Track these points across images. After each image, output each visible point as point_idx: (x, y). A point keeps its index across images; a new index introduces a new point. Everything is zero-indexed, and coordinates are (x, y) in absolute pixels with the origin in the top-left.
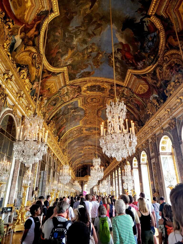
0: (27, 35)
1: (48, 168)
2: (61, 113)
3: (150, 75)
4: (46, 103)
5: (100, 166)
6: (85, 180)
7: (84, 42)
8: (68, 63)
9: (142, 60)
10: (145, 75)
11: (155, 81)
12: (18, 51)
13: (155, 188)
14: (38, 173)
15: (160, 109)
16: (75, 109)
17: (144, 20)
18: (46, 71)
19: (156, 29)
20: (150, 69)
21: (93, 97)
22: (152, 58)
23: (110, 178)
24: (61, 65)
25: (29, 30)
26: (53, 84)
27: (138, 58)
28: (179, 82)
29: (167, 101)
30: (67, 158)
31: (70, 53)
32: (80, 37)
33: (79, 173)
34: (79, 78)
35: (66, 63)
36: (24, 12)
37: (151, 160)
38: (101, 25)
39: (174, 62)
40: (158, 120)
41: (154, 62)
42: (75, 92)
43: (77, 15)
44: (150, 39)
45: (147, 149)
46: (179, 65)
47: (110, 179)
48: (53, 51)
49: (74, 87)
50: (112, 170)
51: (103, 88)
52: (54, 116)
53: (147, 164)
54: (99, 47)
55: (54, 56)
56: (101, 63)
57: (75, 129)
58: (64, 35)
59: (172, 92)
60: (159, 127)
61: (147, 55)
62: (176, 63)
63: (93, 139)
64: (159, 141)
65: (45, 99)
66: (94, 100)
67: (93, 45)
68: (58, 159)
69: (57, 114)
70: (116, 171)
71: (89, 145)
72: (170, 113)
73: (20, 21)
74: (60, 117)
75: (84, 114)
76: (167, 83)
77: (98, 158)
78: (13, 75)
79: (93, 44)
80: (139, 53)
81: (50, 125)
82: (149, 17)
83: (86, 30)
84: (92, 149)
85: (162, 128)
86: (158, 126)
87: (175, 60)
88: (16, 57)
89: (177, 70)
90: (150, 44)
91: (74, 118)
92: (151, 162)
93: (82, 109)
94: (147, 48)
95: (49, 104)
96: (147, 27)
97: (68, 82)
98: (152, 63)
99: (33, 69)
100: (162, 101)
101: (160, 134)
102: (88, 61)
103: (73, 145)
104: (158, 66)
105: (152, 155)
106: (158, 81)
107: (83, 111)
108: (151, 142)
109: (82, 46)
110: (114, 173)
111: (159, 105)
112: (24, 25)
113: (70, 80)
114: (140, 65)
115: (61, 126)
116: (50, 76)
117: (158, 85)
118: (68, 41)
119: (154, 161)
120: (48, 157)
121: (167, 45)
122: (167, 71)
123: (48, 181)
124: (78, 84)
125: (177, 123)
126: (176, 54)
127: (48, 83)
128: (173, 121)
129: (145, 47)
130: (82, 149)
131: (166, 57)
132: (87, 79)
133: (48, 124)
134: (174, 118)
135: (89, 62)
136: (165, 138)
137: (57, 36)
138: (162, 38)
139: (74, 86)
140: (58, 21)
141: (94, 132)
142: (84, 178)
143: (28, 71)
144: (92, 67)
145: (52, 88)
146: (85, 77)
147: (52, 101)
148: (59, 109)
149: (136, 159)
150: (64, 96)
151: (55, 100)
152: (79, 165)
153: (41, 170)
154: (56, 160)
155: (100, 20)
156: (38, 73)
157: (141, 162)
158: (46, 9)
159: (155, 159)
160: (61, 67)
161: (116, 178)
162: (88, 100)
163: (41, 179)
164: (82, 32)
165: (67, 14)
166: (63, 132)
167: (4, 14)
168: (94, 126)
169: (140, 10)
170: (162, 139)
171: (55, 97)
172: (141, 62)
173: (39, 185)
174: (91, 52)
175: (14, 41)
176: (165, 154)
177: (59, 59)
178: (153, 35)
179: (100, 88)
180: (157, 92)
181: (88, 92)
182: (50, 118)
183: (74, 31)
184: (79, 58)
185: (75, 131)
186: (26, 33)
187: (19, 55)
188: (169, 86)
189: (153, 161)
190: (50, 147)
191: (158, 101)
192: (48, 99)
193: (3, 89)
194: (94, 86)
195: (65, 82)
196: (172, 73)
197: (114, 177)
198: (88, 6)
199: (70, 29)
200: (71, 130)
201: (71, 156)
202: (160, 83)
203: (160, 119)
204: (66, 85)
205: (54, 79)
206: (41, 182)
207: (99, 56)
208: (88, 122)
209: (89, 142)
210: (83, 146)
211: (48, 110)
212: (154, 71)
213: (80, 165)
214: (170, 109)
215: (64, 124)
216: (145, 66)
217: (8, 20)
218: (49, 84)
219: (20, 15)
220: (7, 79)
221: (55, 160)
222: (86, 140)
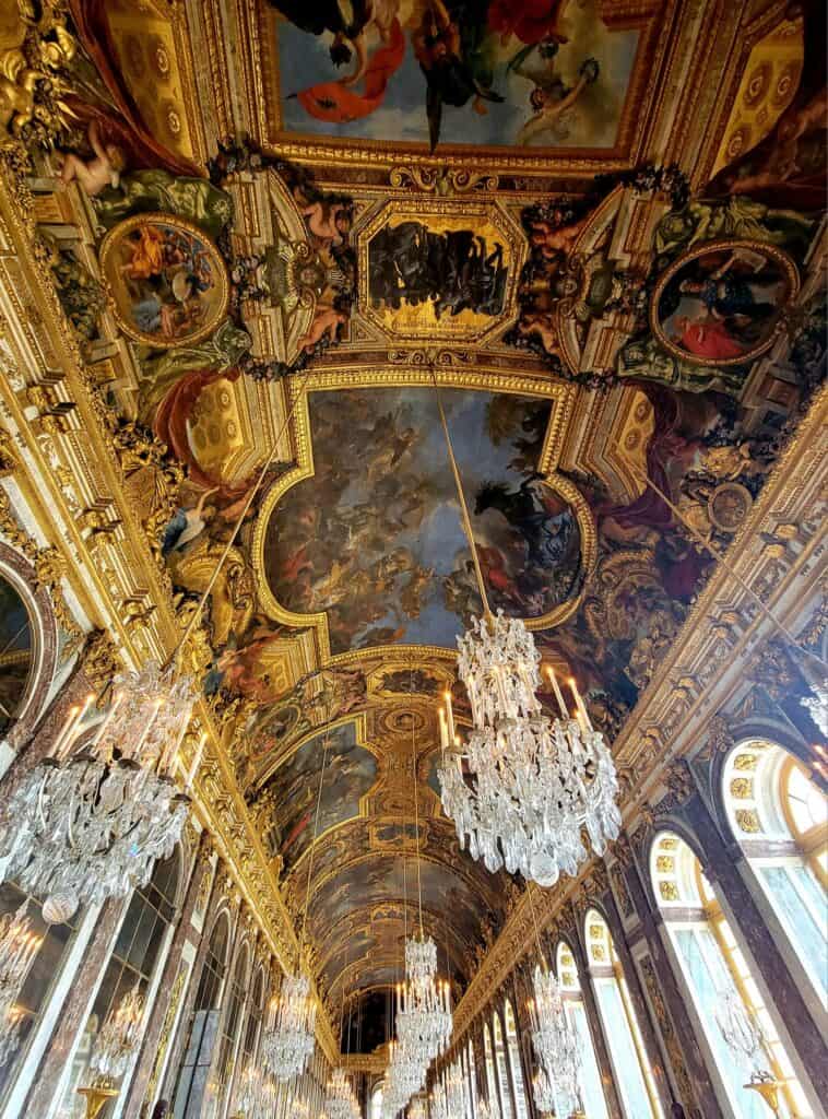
0: (222, 513)
1: (226, 998)
2: (298, 768)
3: (568, 629)
4: (254, 726)
5: (436, 981)
6: (374, 1070)
7: (377, 544)
8: (331, 603)
9: (538, 589)
10: (553, 632)
11: (588, 647)
12: (187, 552)
13: (679, 1101)
14: (180, 1021)
15: (624, 732)
16: (344, 752)
17: (530, 485)
18: (262, 620)
19: (565, 505)
20: (564, 612)
21: (402, 711)
22: (568, 579)
23: (471, 1053)
24: (310, 607)
25: (229, 503)
26: (281, 663)
27: (528, 585)
28: (666, 637)
29: (641, 703)
30: (309, 956)
31: (337, 572)
32: (366, 531)
33: (354, 1031)
34: (362, 647)
35: (324, 601)
36: (223, 458)
37: (633, 949)
38: (422, 502)
39: (633, 585)
40: (624, 777)
41: (576, 589)
42: (349, 691)
43: (360, 479)
44: (554, 532)
45: (605, 900)
46: (651, 590)
47: (472, 1064)
48: (289, 565)
49: (344, 677)
50: (480, 1014)
51: (433, 679)
52: (273, 775)
53: (614, 972)
54: (417, 559)
55: (291, 578)
56: (425, 603)
57: (344, 832)
58: (324, 525)
59: (649, 673)
60: (634, 799)
61: (551, 575)
62: (641, 588)
63: (405, 874)
64: (644, 860)
65: (250, 706)
66: (406, 720)
67: (400, 553)
68: (273, 957)
69: (285, 768)
70: (496, 1017)
71: (389, 900)
72: (661, 744)
73: (206, 477)
74: (294, 780)
75: (375, 774)
76: (625, 647)
77: (426, 941)
78: (153, 608)
79: (402, 550)
80: (529, 569)
81: (257, 807)
82: (543, 477)
83: (383, 514)
84: (402, 917)
85: (646, 804)
86: (627, 797)
87: (634, 578)
88: (179, 566)
89: (649, 605)
90: (556, 543)
91: (341, 788)
92: (631, 960)
93: (368, 754)
94: (548, 555)
95: (262, 730)
96: (541, 501)
97: (326, 661)
98: (568, 593)
99: (226, 609)
100: (622, 707)
101: (641, 828)
102: (386, 597)
103: (334, 898)
104: (589, 599)
105: (631, 922)
106: (595, 645)
107: (369, 763)
108: (615, 869)
109: (371, 555)
110: (486, 1027)
111: (617, 720)
112: (217, 489)
113: (334, 652)
114: (535, 603)
115: (297, 817)
116: (276, 638)
117: (600, 657)
118: (332, 540)
119: (647, 952)
120: (237, 945)
121: (603, 542)
122: (618, 612)
123: (222, 1069)
124: (357, 667)
125: (695, 776)
126: (633, 562)
127: (269, 657)
128: (679, 770)
129: (542, 554)
130: (365, 919)
131: (608, 574)
132: (383, 650)
133: (249, 805)
134: (680, 760)
135: (389, 600)
136: (666, 844)
137: (305, 527)
138: (585, 526)
139: (344, 672)
140: (309, 487)
141: (408, 843)
142: (370, 1057)
143: (210, 615)
144: (397, 615)
145: (278, 675)
146: (377, 644)
147: (271, 720)
148: (296, 748)
149: (569, 953)
150: (313, 706)
151: (283, 717)
152: (353, 995)
153: (196, 1009)
154: (267, 963)
155: (419, 489)
156: (239, 624)
157: (593, 962)
158: (280, 458)
159: (644, 941)
160: (310, 612)
161: (500, 1054)
162: (387, 722)
163: (190, 1060)
164: (372, 519)
165: (332, 473)
166: (301, 840)
167: (165, 448)
168: (409, 820)
169: (519, 463)
170: (656, 851)
171: (283, 705)
172: (538, 595)
173: (176, 1089)
174: (396, 572)
175: (182, 524)
176: (681, 915)
177: (304, 588)
178: (558, 520)
179: (422, 680)
180: (599, 681)
181: (388, 693)
182: (262, 782)
183: (350, 516)
184: (362, 589)
185: (345, 838)
186: (219, 509)
187: (190, 562)
188: (635, 653)
189: (640, 951)
190: (250, 901)
191: (610, 709)
192: (262, 712)
193: (110, 644)
194: (406, 674)
195: (318, 658)
196: (633, 616)
197: (488, 1050)
198: (386, 458)
199: (340, 510)
200: (328, 835)
201: (324, 950)
202: (602, 650)
203: (631, 770)
204: (319, 669)
205: (285, 648)
206: (187, 1072)
207: (418, 582)
208: (387, 805)
209: (391, 888)
210: (368, 901)
211: (256, 752)
212: (580, 616)
213: (358, 992)
214: (659, 728)
215: (306, 808)
216: (549, 606)
217: (172, 462)
218: (269, 661)
219: (210, 462)
220: (134, 617)
221: (263, 962)
222: (382, 876)
